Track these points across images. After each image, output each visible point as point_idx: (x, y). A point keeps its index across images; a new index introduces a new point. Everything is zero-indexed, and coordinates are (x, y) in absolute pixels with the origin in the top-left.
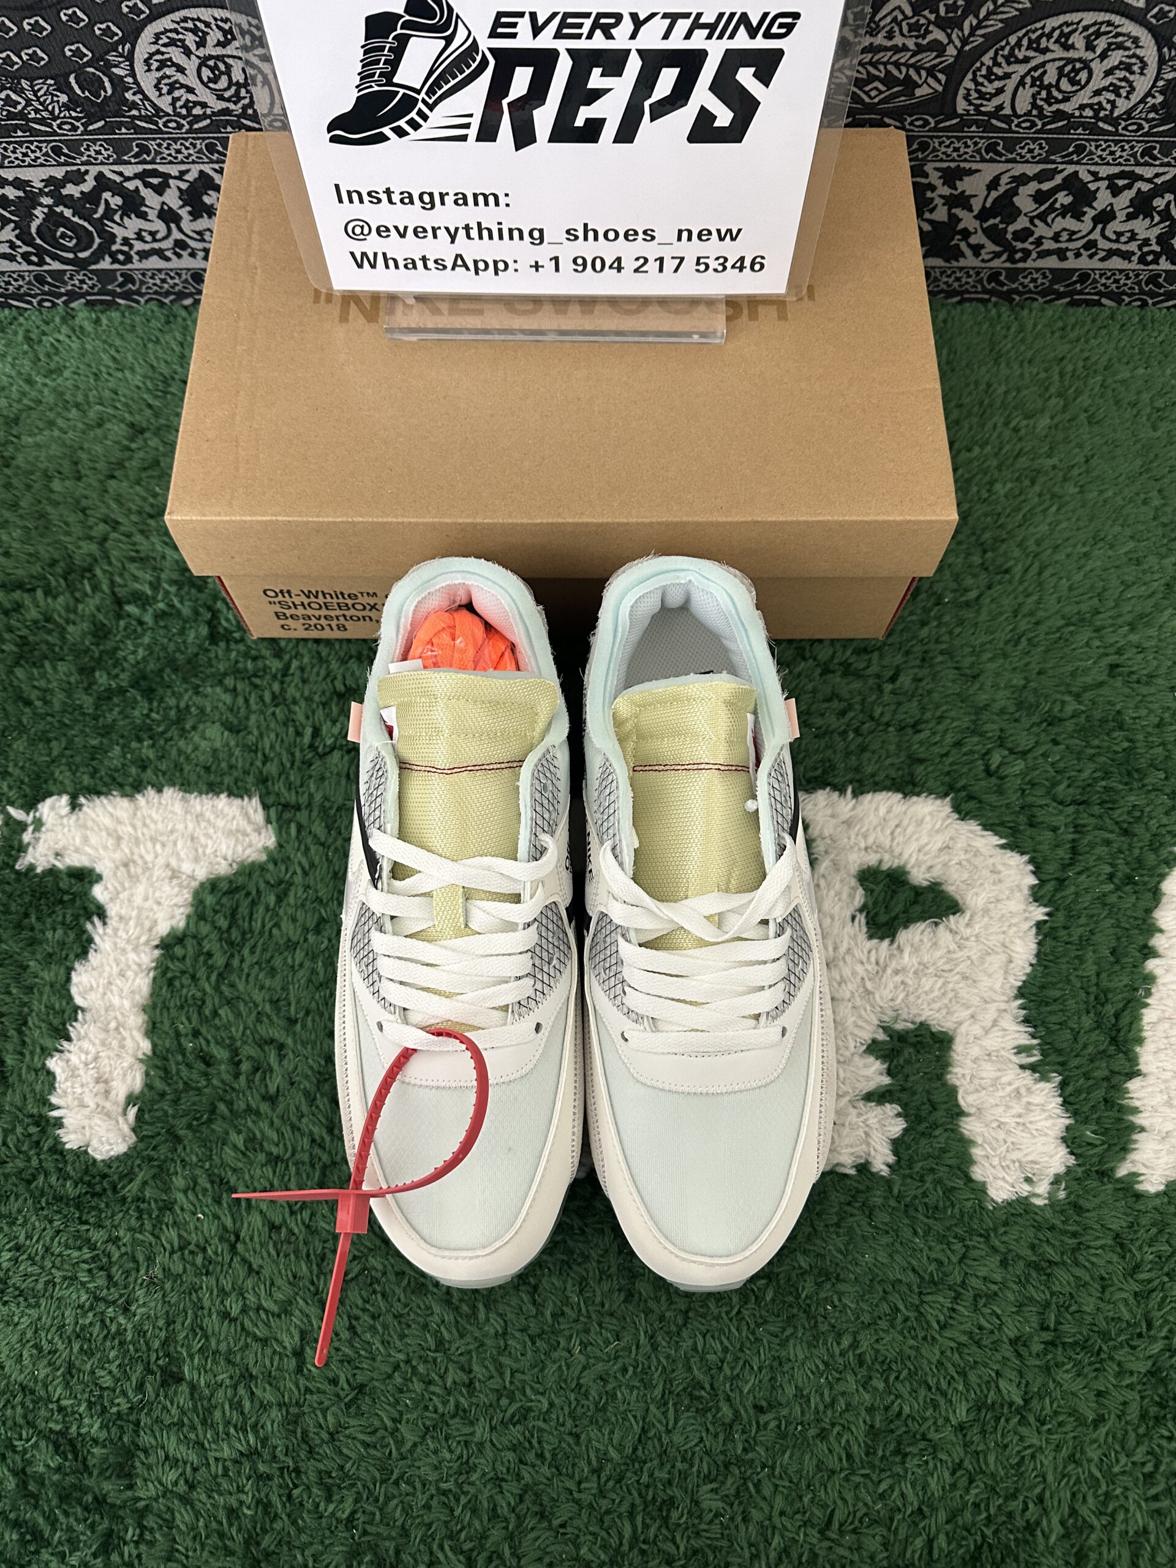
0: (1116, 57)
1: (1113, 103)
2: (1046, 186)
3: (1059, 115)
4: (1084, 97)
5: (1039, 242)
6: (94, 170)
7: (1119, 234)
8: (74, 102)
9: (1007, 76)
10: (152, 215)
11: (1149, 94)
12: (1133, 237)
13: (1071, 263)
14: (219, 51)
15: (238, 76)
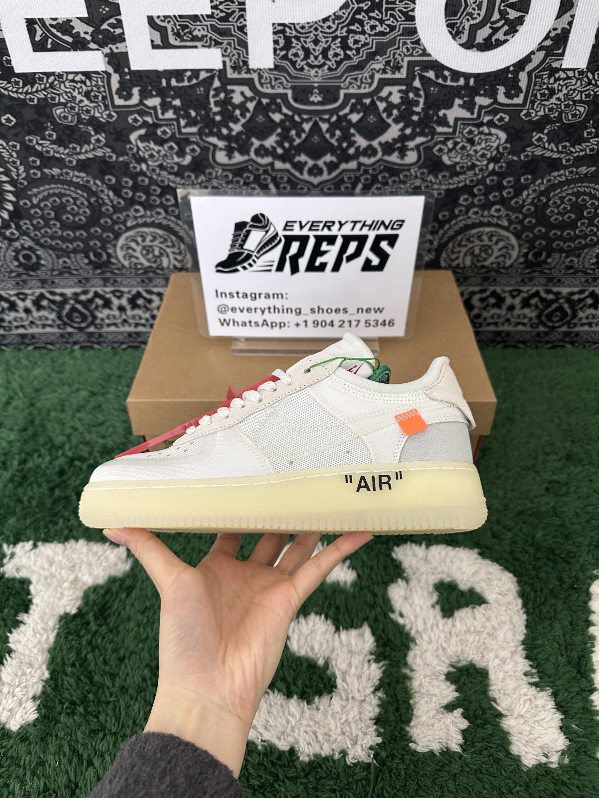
0: (501, 244)
1: (504, 262)
2: (484, 295)
3: (483, 267)
4: (492, 259)
5: (485, 319)
6: (93, 289)
7: (519, 316)
8: (91, 262)
9: (459, 252)
10: (115, 308)
11: (518, 258)
12: (525, 316)
13: (501, 328)
14: (150, 244)
15: (157, 253)
